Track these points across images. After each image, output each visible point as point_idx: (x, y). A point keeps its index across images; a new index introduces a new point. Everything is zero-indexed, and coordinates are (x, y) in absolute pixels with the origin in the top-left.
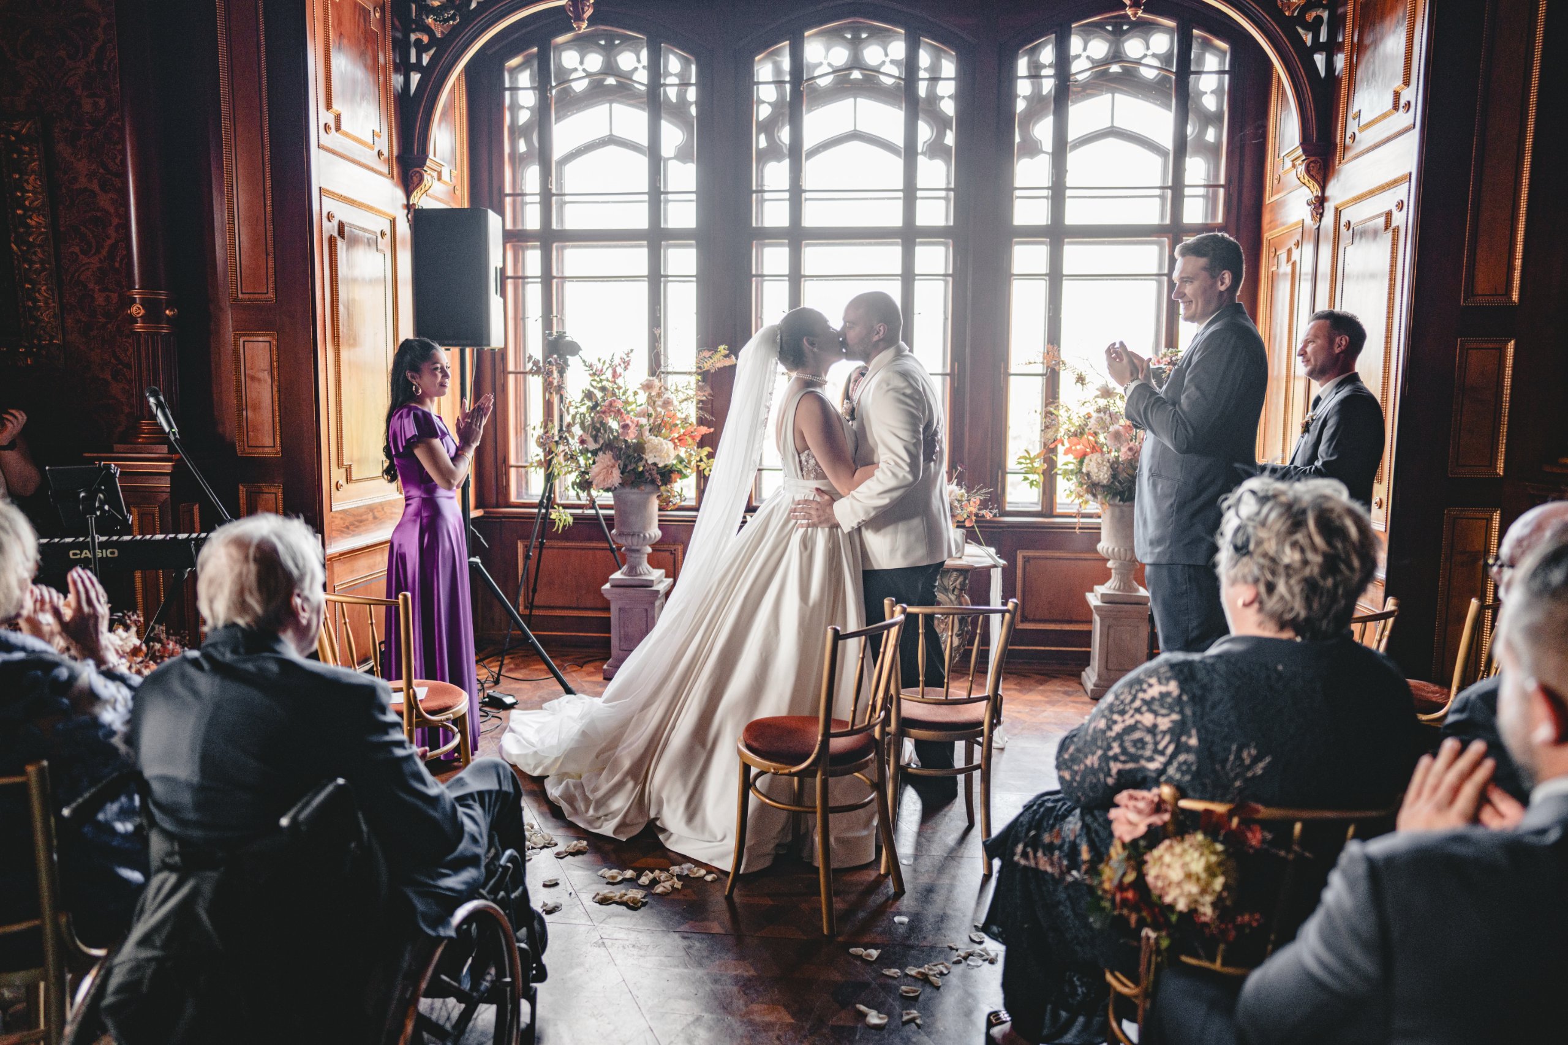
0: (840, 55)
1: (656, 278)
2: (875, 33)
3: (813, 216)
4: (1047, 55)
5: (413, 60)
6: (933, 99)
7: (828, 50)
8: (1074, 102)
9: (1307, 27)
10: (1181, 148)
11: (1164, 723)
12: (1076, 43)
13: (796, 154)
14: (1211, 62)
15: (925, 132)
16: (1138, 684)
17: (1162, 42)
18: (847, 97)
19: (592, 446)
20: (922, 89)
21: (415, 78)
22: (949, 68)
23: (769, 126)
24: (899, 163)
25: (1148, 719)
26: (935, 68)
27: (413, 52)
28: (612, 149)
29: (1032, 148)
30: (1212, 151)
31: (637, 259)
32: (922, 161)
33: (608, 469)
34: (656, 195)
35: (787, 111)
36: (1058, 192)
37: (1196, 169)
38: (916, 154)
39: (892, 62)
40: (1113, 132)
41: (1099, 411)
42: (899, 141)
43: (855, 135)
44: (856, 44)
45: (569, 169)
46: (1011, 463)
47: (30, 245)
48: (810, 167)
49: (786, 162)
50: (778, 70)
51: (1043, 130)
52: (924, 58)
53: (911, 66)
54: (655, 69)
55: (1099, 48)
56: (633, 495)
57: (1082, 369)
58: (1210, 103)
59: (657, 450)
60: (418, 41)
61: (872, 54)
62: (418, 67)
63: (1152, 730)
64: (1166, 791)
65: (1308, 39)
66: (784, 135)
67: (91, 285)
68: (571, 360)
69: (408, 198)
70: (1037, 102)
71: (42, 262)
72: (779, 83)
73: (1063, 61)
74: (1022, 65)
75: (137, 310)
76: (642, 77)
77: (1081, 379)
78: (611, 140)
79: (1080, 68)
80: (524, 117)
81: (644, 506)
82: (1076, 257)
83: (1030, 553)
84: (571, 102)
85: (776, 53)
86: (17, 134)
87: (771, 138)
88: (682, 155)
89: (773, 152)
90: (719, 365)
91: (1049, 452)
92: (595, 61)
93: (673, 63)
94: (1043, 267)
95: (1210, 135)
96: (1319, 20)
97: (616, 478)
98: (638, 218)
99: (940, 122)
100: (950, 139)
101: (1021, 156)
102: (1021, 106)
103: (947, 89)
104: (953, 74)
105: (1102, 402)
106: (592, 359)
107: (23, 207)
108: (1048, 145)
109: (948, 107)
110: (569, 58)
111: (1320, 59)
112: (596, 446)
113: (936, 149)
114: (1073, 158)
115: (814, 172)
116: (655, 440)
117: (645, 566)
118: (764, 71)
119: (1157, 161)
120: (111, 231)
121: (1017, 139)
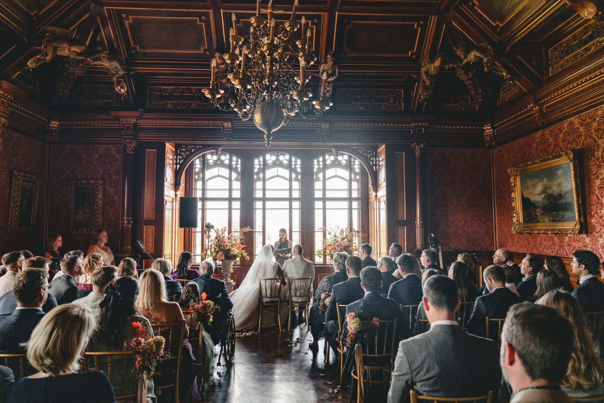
0: (274, 158)
1: (230, 209)
2: (282, 154)
3: (268, 195)
4: (321, 159)
5: (178, 162)
6: (295, 168)
7: (271, 157)
8: (327, 169)
9: (371, 161)
10: (351, 180)
11: (326, 284)
12: (327, 157)
13: (264, 180)
14: (357, 162)
15: (294, 175)
16: (323, 280)
17: (346, 157)
18: (276, 167)
19: (217, 250)
20: (293, 166)
21: (178, 166)
22: (299, 162)
23: (257, 174)
24: (288, 182)
25: (324, 284)
26: (296, 162)
27: (178, 160)
28: (219, 178)
29: (318, 179)
30: (357, 181)
31: (226, 204)
32: (293, 182)
33: (221, 256)
34: (230, 190)
35: (262, 170)
36: (324, 190)
37: (355, 185)
38: (292, 180)
39: (286, 160)
40: (336, 176)
41: (334, 240)
42: (288, 177)
43: (278, 176)
44: (278, 156)
45: (208, 182)
46: (316, 253)
47: (98, 207)
48: (267, 183)
49: (262, 182)
50: (259, 161)
51: (321, 175)
52: (293, 159)
53: (290, 161)
54: (231, 160)
55: (332, 158)
56: (227, 261)
57: (330, 230)
58: (357, 170)
59: (233, 251)
60: (179, 158)
61: (281, 158)
62: (179, 164)
63: (325, 285)
64: (327, 292)
65: (372, 163)
66: (261, 175)
67: (111, 215)
68: (212, 230)
69: (176, 193)
70: (319, 170)
71: (100, 211)
72: (260, 165)
73: (324, 161)
74: (315, 161)
75: (126, 222)
76: (227, 162)
77: (330, 233)
78: (219, 176)
79: (328, 162)
80: (197, 170)
81: (229, 264)
82: (329, 204)
83: (321, 274)
84: (210, 167)
85: (259, 158)
86: (98, 183)
87: (258, 176)
88: (236, 180)
89: (258, 179)
90: (248, 231)
91: (325, 249)
92: (215, 158)
93: (234, 159)
94: (322, 207)
95: (358, 177)
96: (373, 159)
97: (223, 257)
98: (226, 195)
99: (297, 174)
100: (299, 177)
101: (316, 182)
102: (315, 170)
103: (298, 166)
104: (300, 164)
105: (334, 238)
106: (216, 229)
107: (98, 199)
108: (322, 179)
109: (299, 170)
110: (209, 157)
111: (374, 167)
112: (218, 250)
113: (296, 179)
114: (327, 182)
115: (268, 185)
116: (233, 248)
117: (229, 279)
118: (256, 161)
119: (346, 182)
120: (117, 204)
121: (315, 177)
